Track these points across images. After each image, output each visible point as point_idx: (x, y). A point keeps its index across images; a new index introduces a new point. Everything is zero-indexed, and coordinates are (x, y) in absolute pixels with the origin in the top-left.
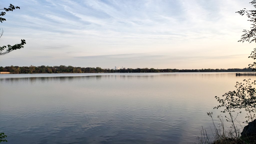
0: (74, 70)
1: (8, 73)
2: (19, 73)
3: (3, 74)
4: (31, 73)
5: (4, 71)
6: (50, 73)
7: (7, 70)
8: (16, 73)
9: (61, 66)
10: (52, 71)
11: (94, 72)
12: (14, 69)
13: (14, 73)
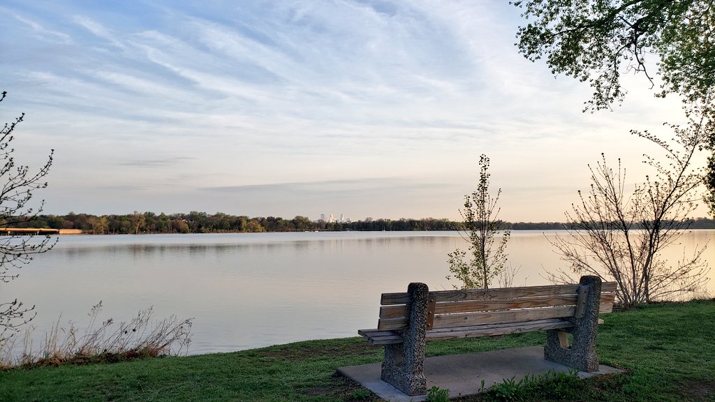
0: (243, 224)
1: (77, 231)
2: (105, 234)
3: (66, 234)
4: (135, 233)
5: (66, 228)
6: (184, 232)
7: (72, 223)
8: (98, 233)
9: (218, 215)
10: (188, 227)
11: (290, 229)
12: (91, 221)
13: (92, 233)
